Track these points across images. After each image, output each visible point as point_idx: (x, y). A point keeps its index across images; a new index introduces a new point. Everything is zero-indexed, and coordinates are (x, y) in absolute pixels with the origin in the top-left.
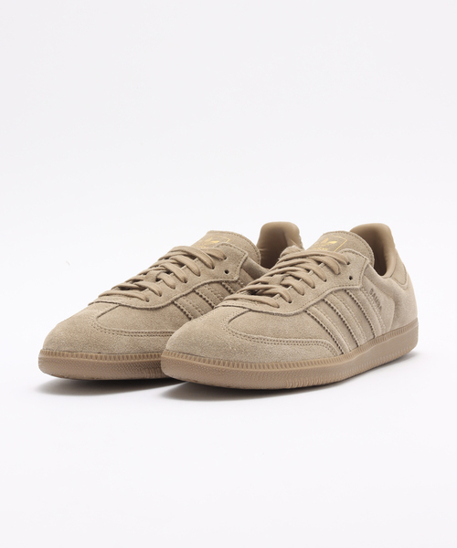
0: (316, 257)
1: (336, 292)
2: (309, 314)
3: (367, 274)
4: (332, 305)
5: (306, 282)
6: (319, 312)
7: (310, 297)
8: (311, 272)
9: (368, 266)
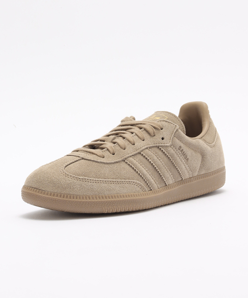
0: (140, 125)
1: (150, 148)
2: (126, 163)
3: (176, 135)
4: (146, 157)
5: (129, 141)
6: (135, 162)
7: (130, 150)
8: (134, 134)
9: (177, 130)
